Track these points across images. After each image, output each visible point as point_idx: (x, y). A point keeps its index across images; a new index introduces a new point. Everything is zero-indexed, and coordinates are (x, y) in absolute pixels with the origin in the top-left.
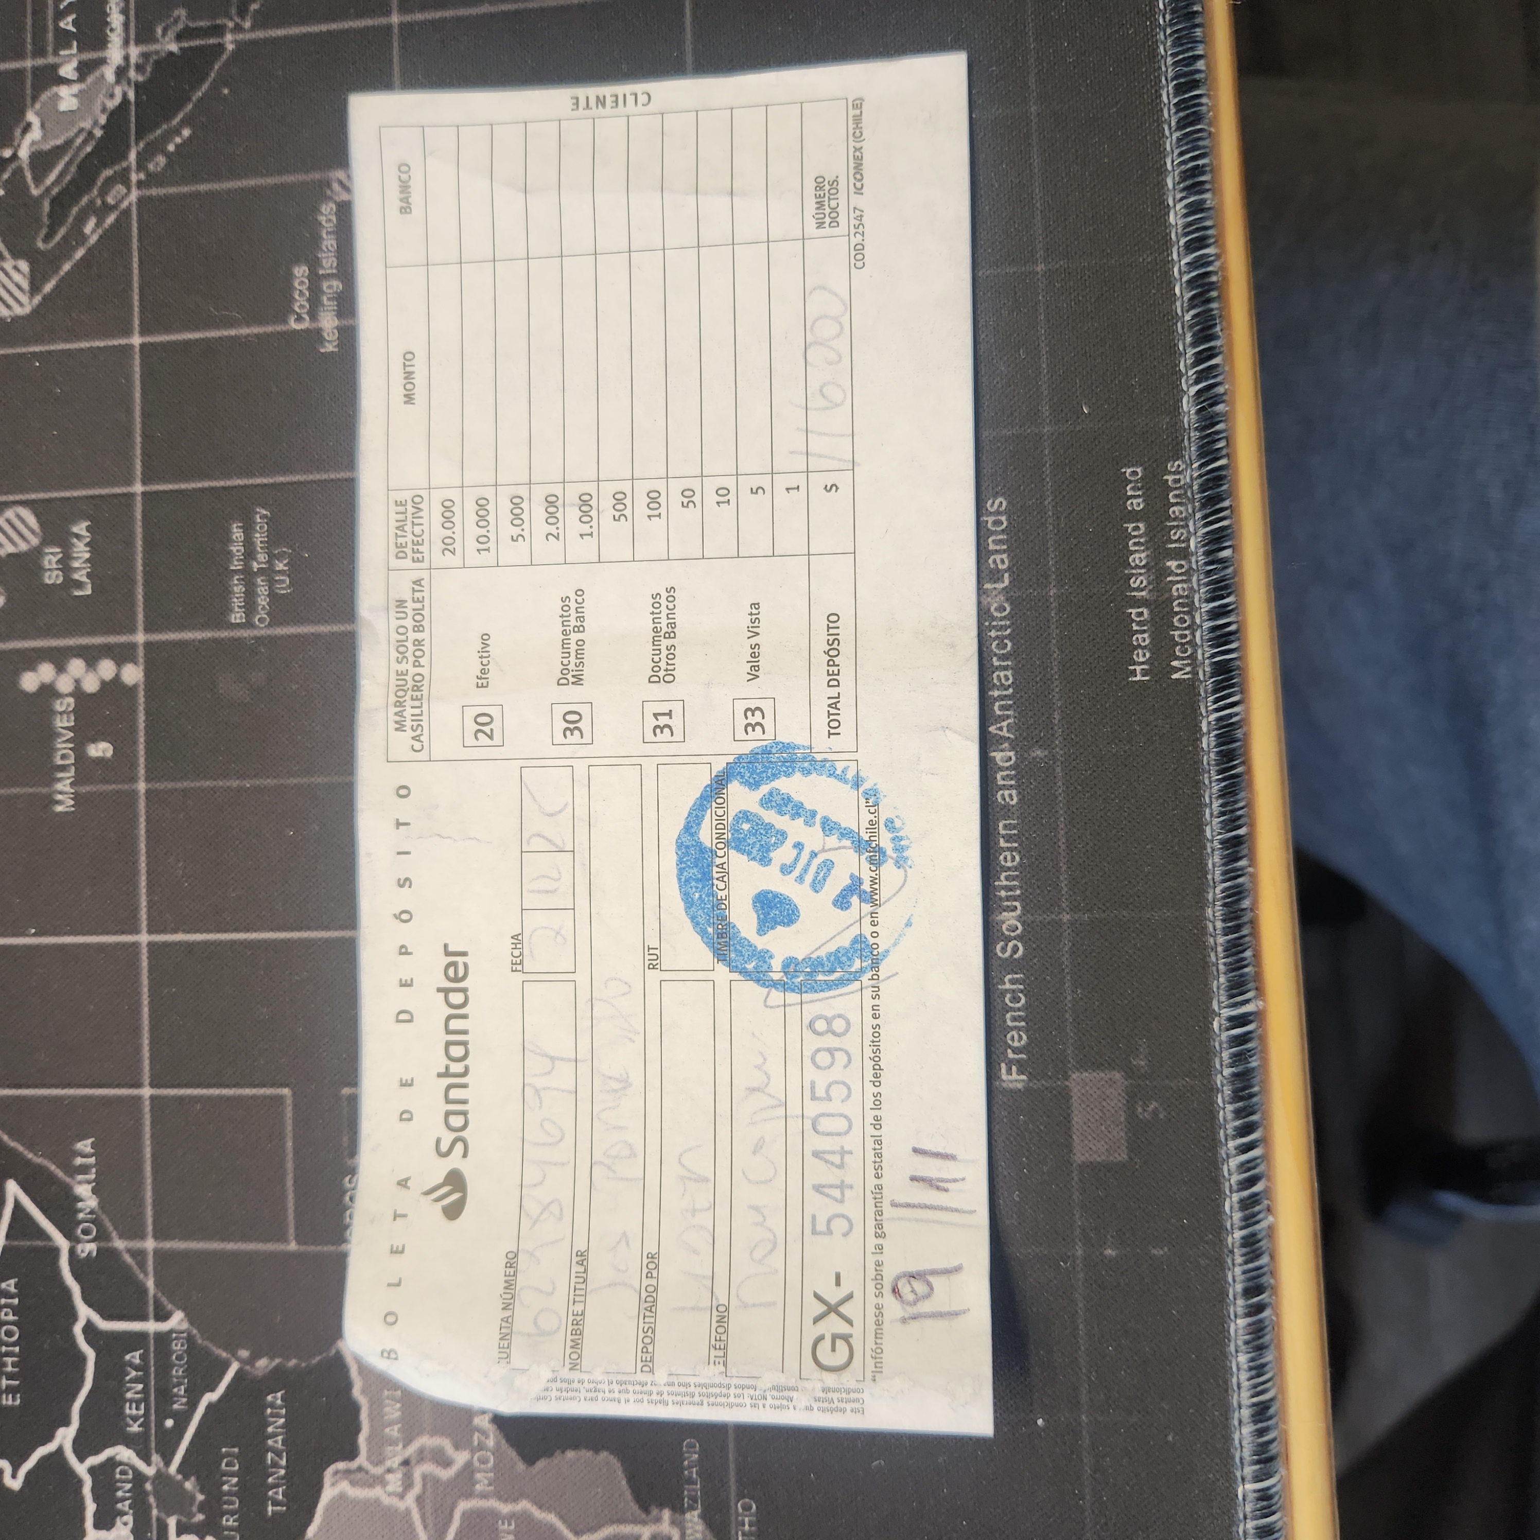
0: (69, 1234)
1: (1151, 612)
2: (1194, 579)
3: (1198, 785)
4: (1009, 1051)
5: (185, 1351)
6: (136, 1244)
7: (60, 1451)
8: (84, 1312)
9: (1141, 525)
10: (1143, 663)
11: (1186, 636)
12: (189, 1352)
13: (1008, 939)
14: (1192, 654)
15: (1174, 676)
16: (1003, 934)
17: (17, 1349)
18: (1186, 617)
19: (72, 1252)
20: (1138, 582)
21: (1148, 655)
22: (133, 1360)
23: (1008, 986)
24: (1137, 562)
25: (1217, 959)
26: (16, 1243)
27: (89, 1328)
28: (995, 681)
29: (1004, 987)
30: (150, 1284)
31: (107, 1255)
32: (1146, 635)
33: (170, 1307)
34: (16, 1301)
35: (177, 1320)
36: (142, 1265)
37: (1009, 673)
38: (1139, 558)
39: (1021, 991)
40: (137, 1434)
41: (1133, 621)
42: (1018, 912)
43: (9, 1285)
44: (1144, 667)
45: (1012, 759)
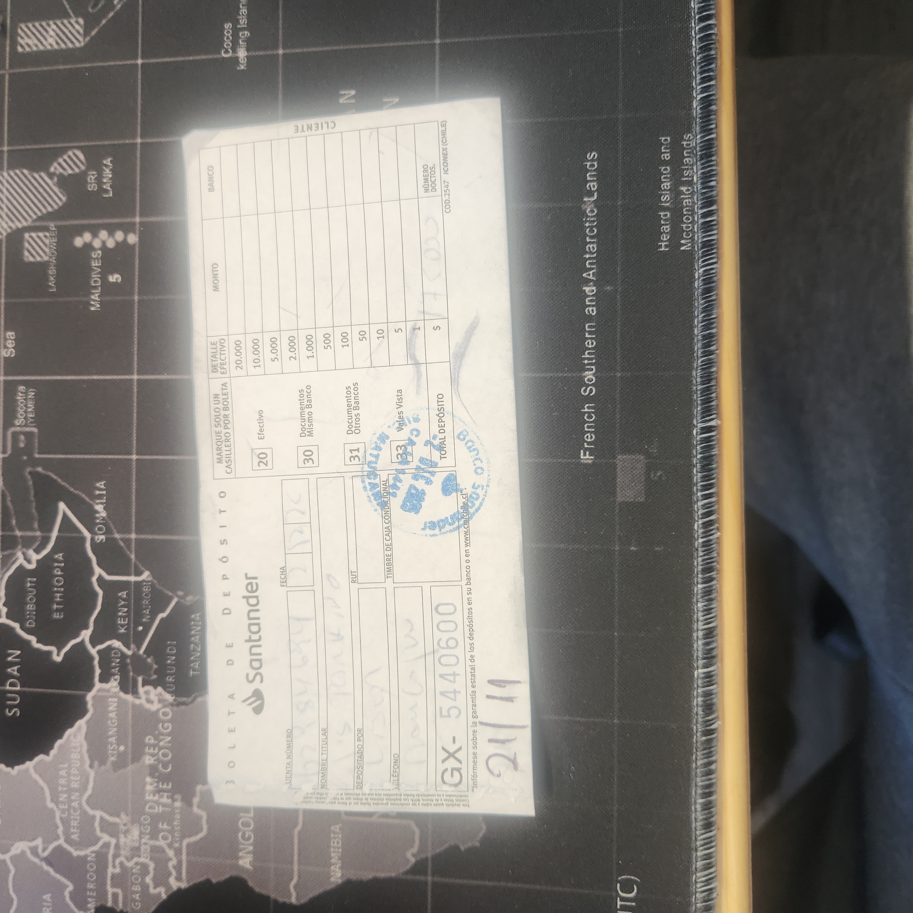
0: (91, 531)
1: (671, 215)
2: (695, 197)
3: (691, 305)
4: (585, 444)
5: (150, 592)
6: (127, 536)
7: (83, 642)
8: (98, 571)
9: (668, 168)
10: (665, 241)
11: (689, 227)
12: (151, 592)
13: (588, 385)
14: (692, 237)
15: (682, 248)
16: (585, 383)
17: (63, 589)
18: (690, 217)
19: (92, 539)
20: (665, 198)
21: (668, 237)
22: (123, 596)
23: (586, 410)
24: (665, 187)
25: (697, 398)
26: (63, 535)
27: (100, 579)
28: (587, 250)
29: (584, 410)
30: (133, 557)
31: (111, 541)
32: (668, 227)
33: (143, 568)
34: (63, 565)
35: (146, 576)
36: (129, 547)
37: (595, 246)
38: (666, 185)
39: (593, 413)
40: (123, 634)
41: (662, 219)
42: (594, 371)
43: (59, 556)
44: (666, 243)
45: (595, 291)
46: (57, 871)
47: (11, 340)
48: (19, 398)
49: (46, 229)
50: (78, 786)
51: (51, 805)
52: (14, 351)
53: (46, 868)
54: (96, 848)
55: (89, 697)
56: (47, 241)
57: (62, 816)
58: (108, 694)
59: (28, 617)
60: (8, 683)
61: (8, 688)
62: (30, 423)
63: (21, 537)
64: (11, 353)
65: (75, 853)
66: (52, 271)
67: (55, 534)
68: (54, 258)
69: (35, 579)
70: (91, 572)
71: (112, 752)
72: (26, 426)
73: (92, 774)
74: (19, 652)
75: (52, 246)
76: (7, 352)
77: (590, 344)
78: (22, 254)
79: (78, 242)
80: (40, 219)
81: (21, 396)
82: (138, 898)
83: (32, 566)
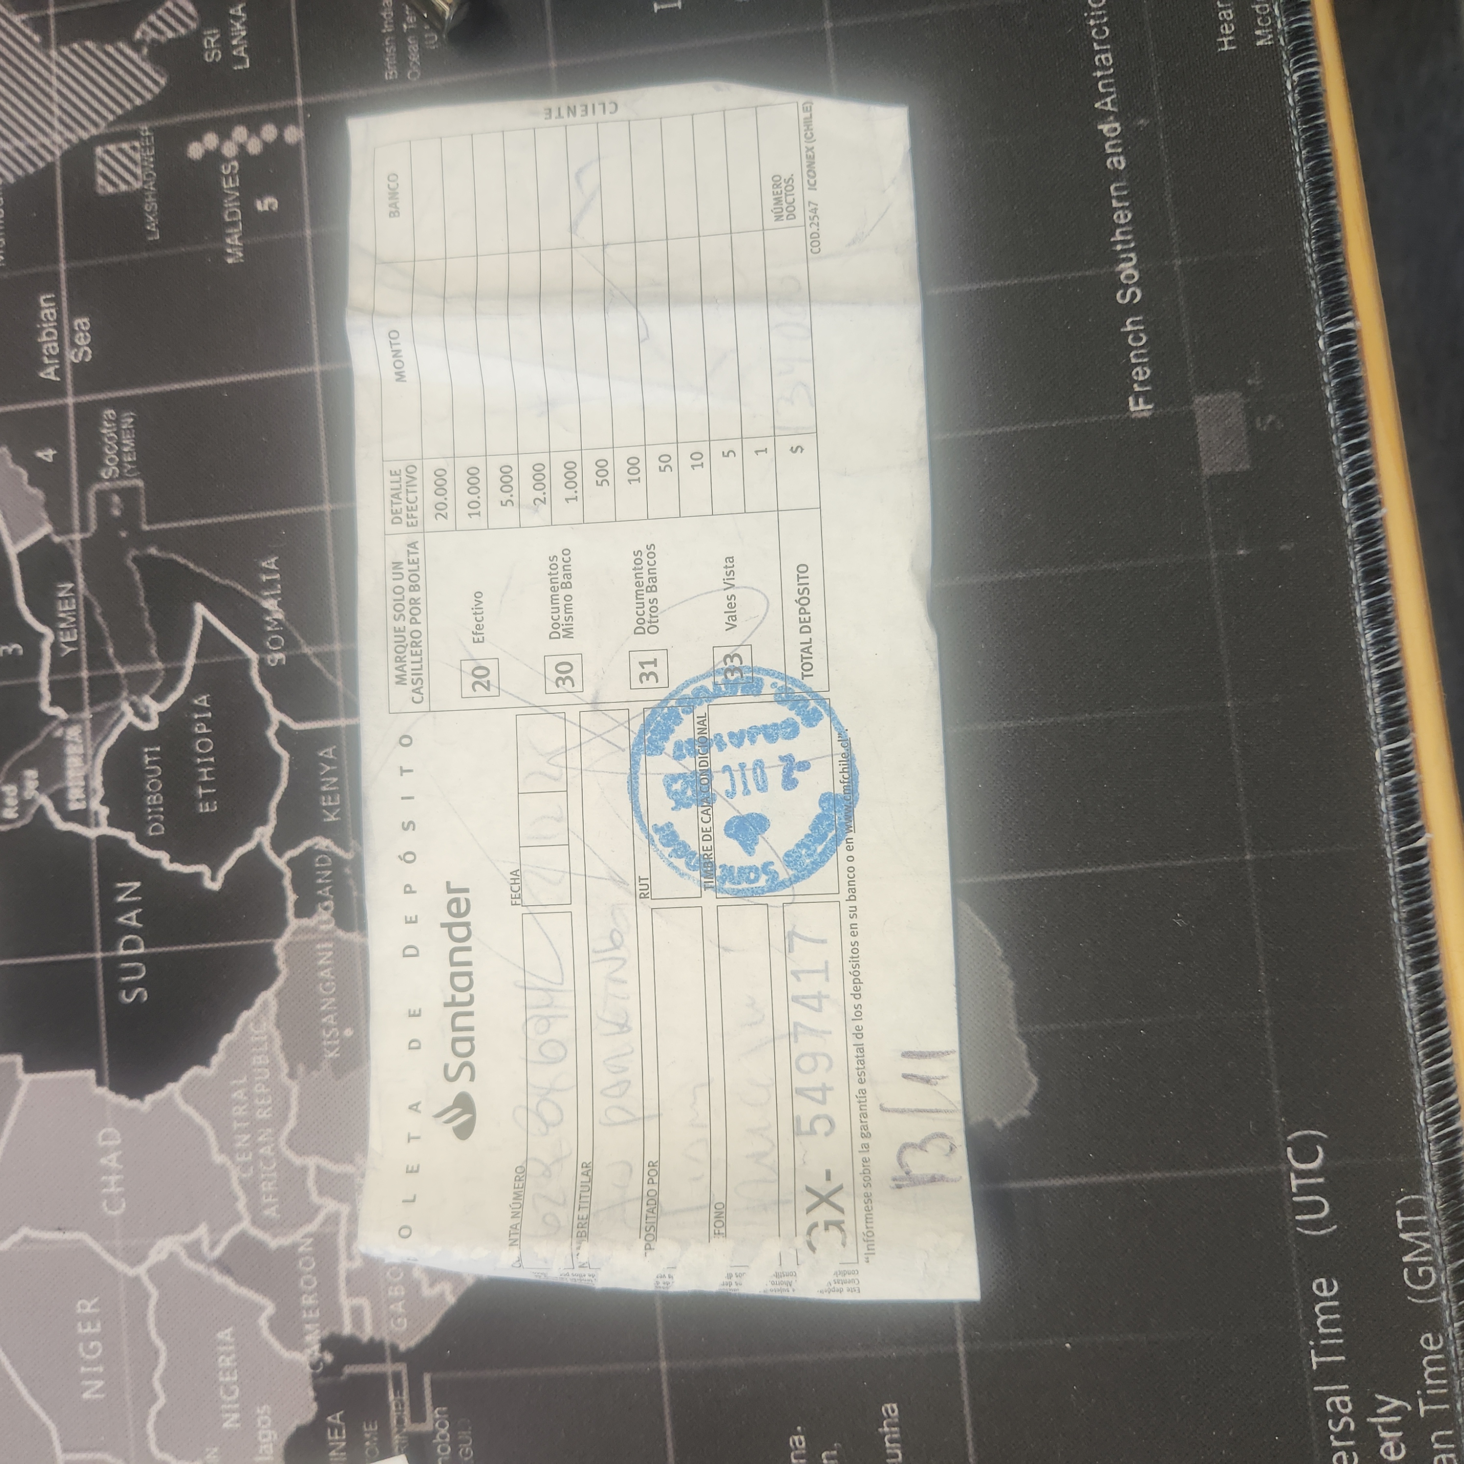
0: (257, 647)
3: (1287, 134)
4: (1135, 386)
6: (326, 648)
7: (259, 847)
8: (276, 716)
10: (1229, 35)
11: (1266, 9)
13: (1127, 286)
14: (1272, 24)
16: (1121, 285)
17: (212, 759)
19: (262, 662)
21: (1233, 28)
22: (326, 756)
23: (1129, 328)
25: (1317, 286)
26: (206, 661)
27: (282, 732)
28: (1097, 63)
29: (1125, 330)
30: (339, 684)
32: (1230, 11)
34: (210, 715)
36: (331, 667)
37: (1109, 55)
39: (1142, 331)
40: (332, 826)
42: (1134, 262)
43: (203, 700)
44: (1231, 38)
45: (1119, 129)
46: (240, 1282)
47: (83, 331)
48: (104, 431)
49: (135, 135)
50: (270, 1115)
51: (219, 1158)
52: (90, 352)
53: (220, 1278)
54: (312, 1227)
55: (279, 947)
56: (137, 157)
57: (244, 1175)
58: (313, 937)
59: (150, 817)
60: (122, 944)
61: (122, 952)
62: (128, 472)
63: (127, 675)
64: (85, 353)
65: (273, 1243)
66: (150, 205)
67: (190, 661)
68: (151, 184)
69: (158, 749)
70: (266, 720)
71: (329, 1043)
72: (122, 477)
73: (295, 1090)
74: (137, 884)
75: (146, 164)
76: (76, 355)
77: (1122, 217)
78: (93, 182)
79: (195, 151)
80: (119, 119)
81: (108, 428)
82: (400, 1310)
83: (153, 725)
